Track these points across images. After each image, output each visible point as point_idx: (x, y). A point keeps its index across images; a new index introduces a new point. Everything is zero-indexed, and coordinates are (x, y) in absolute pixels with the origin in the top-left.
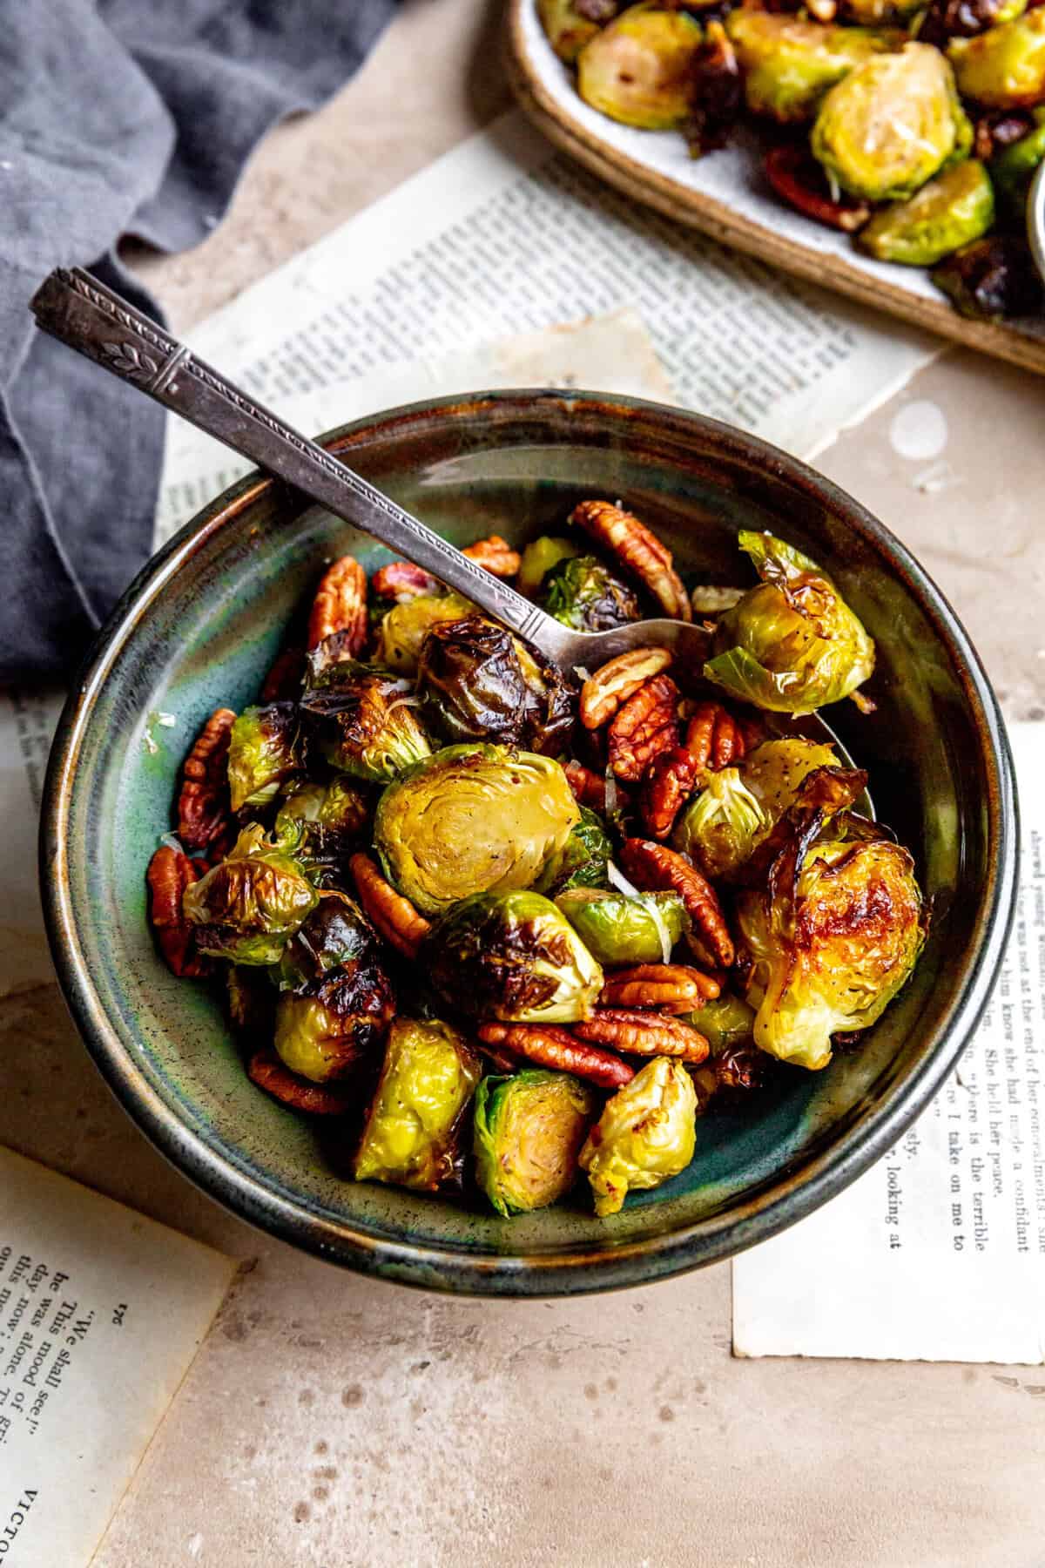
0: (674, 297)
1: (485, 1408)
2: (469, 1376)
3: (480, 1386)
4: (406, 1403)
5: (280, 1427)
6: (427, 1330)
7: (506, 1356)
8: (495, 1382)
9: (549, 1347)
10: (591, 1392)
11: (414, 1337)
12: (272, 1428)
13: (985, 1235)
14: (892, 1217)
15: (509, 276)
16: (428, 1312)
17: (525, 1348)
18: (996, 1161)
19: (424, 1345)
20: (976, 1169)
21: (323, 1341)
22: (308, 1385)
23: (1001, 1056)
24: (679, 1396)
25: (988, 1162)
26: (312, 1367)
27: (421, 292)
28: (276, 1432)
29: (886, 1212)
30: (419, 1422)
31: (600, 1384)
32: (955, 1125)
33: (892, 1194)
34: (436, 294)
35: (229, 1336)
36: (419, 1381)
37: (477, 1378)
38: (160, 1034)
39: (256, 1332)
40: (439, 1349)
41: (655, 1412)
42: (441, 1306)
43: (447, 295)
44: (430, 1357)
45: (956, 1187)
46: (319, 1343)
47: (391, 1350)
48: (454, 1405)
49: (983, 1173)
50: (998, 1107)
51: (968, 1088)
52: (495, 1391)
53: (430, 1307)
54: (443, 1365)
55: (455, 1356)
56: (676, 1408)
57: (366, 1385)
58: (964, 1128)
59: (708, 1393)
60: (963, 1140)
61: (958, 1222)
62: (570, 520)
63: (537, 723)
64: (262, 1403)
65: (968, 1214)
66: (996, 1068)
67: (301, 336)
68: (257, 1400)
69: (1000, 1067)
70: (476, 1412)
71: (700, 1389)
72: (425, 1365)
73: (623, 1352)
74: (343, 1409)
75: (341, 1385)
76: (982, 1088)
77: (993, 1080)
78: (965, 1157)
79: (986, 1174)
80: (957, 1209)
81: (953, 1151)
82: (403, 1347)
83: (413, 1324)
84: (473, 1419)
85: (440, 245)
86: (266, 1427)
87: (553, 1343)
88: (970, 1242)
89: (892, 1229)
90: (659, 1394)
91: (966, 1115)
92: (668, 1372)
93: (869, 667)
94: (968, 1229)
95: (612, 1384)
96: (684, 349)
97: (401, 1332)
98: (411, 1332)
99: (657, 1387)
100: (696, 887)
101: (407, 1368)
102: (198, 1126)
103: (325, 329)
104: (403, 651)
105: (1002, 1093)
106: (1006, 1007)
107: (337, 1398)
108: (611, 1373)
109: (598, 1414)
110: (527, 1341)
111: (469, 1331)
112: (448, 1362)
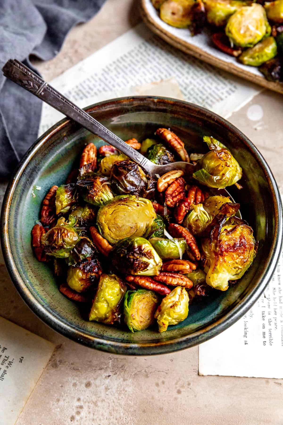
0: (186, 75)
1: (126, 389)
2: (122, 379)
3: (125, 383)
4: (103, 387)
5: (67, 393)
6: (110, 366)
7: (133, 374)
8: (129, 381)
9: (145, 371)
10: (157, 385)
11: (106, 368)
12: (64, 394)
13: (272, 341)
14: (245, 335)
15: (140, 69)
16: (110, 361)
17: (138, 372)
18: (276, 320)
19: (109, 370)
20: (270, 322)
21: (80, 369)
22: (75, 381)
23: (277, 290)
24: (183, 387)
25: (273, 320)
26: (76, 376)
27: (115, 72)
28: (66, 395)
29: (244, 334)
30: (107, 393)
31: (160, 382)
32: (264, 309)
33: (245, 329)
34: (119, 73)
35: (53, 367)
36: (107, 381)
37: (124, 380)
38: (34, 277)
39: (60, 366)
40: (113, 371)
41: (176, 391)
42: (114, 359)
43: (122, 74)
44: (111, 374)
45: (264, 327)
46: (78, 369)
47: (99, 372)
48: (117, 388)
49: (271, 323)
50: (276, 304)
51: (267, 299)
52: (129, 384)
53: (111, 359)
54: (114, 376)
55: (118, 374)
56: (182, 390)
57: (92, 382)
58: (266, 310)
59: (191, 385)
60: (266, 314)
61: (264, 337)
62: (155, 134)
63: (144, 190)
64: (62, 386)
65: (267, 335)
66: (275, 293)
67: (81, 84)
68: (60, 385)
69: (277, 293)
70: (124, 390)
71: (189, 384)
72: (109, 376)
73: (166, 373)
74: (85, 389)
75: (85, 381)
76: (272, 299)
77: (275, 296)
78: (266, 319)
79: (273, 323)
80: (264, 333)
81: (263, 317)
82: (103, 371)
83: (106, 364)
84: (123, 392)
85: (121, 60)
86: (63, 393)
87: (147, 370)
88: (268, 343)
89: (245, 339)
90: (177, 386)
91: (267, 306)
92: (180, 379)
93: (240, 176)
94: (267, 339)
95: (163, 383)
96: (189, 89)
97: (103, 366)
98: (105, 367)
99: (176, 384)
100: (190, 237)
101: (104, 377)
102: (44, 304)
103: (88, 82)
104: (107, 170)
105: (277, 300)
106: (278, 276)
107: (83, 385)
108: (164, 379)
109: (159, 391)
110: (139, 370)
111: (122, 366)
112: (116, 375)
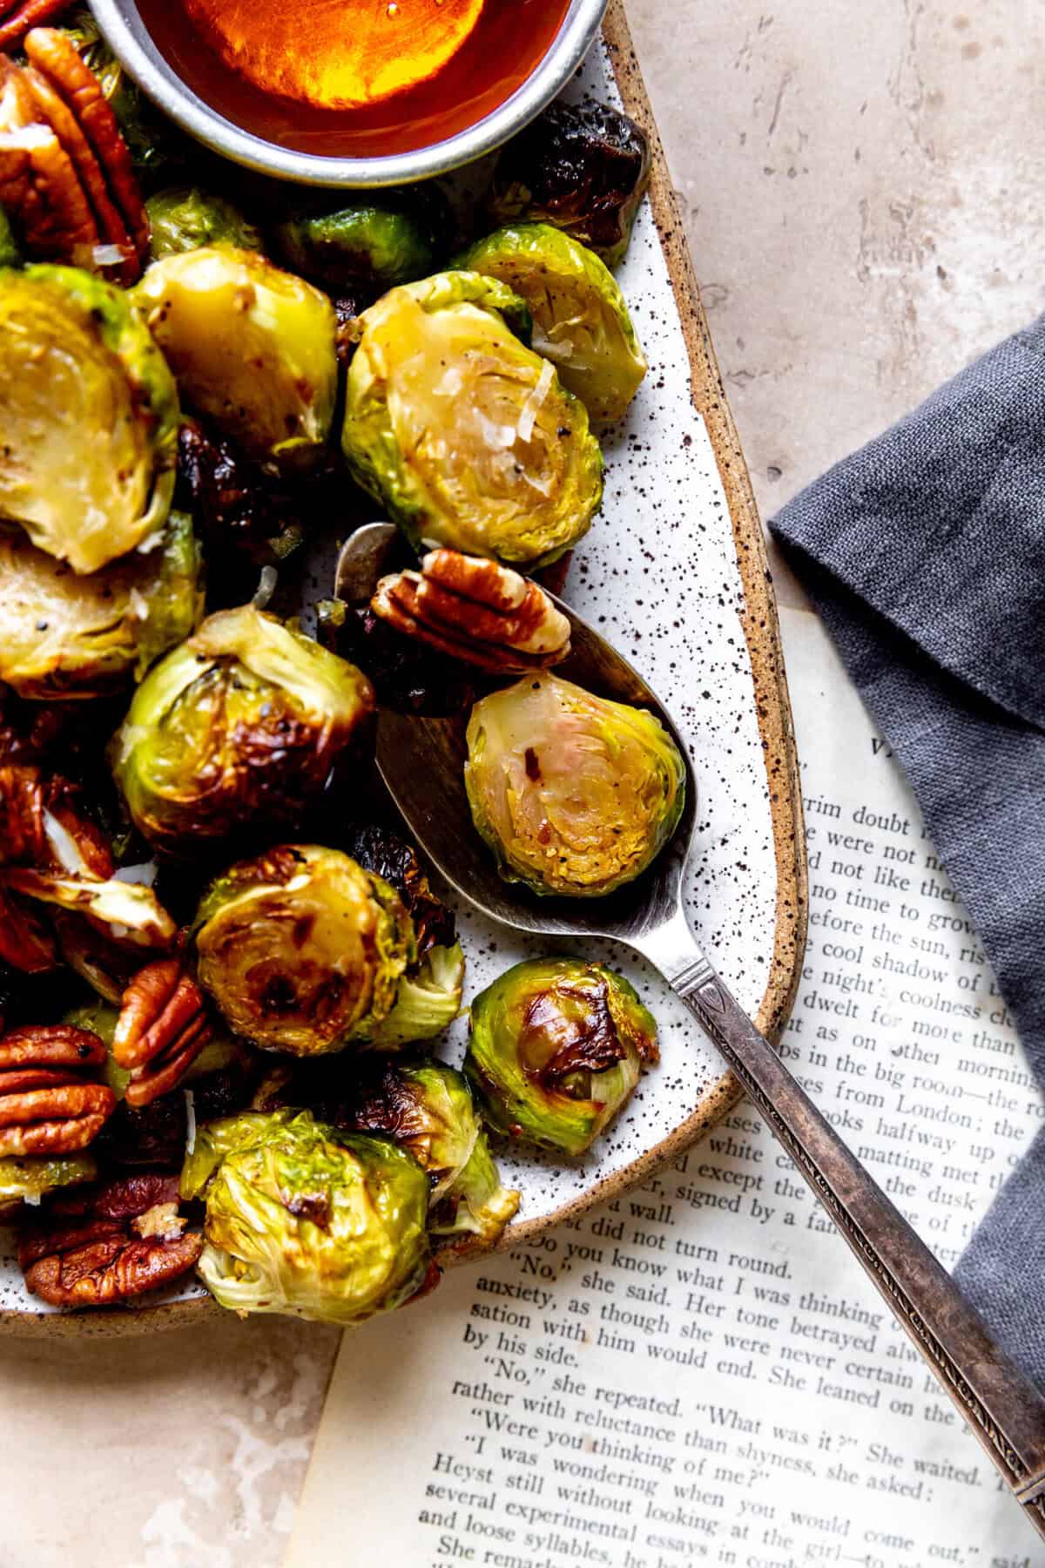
1: (993, 190)
2: (953, 214)
3: (967, 198)
4: (991, 297)
6: (897, 272)
7: (929, 165)
8: (961, 178)
9: (915, 107)
10: (971, 51)
11: (906, 291)
16: (874, 272)
17: (917, 141)
19: (915, 276)
30: (1013, 277)
31: (960, 39)
36: (963, 280)
37: (956, 202)
40: (920, 255)
42: (866, 254)
44: (931, 267)
47: (923, 318)
48: (992, 232)
52: (972, 178)
53: (867, 269)
54: (939, 249)
55: (929, 233)
70: (998, 202)
72: (941, 273)
73: (920, 9)
82: (918, 303)
83: (890, 291)
84: (1008, 205)
87: (911, 102)
95: (961, 24)
97: (901, 306)
98: (900, 293)
101: (947, 296)
108: (948, 23)
109: (999, 42)
110: (909, 137)
111: (895, 214)
112: (937, 241)
